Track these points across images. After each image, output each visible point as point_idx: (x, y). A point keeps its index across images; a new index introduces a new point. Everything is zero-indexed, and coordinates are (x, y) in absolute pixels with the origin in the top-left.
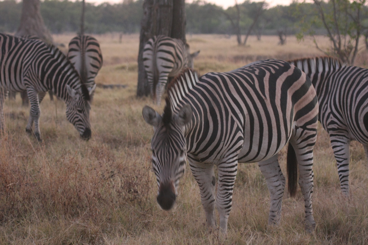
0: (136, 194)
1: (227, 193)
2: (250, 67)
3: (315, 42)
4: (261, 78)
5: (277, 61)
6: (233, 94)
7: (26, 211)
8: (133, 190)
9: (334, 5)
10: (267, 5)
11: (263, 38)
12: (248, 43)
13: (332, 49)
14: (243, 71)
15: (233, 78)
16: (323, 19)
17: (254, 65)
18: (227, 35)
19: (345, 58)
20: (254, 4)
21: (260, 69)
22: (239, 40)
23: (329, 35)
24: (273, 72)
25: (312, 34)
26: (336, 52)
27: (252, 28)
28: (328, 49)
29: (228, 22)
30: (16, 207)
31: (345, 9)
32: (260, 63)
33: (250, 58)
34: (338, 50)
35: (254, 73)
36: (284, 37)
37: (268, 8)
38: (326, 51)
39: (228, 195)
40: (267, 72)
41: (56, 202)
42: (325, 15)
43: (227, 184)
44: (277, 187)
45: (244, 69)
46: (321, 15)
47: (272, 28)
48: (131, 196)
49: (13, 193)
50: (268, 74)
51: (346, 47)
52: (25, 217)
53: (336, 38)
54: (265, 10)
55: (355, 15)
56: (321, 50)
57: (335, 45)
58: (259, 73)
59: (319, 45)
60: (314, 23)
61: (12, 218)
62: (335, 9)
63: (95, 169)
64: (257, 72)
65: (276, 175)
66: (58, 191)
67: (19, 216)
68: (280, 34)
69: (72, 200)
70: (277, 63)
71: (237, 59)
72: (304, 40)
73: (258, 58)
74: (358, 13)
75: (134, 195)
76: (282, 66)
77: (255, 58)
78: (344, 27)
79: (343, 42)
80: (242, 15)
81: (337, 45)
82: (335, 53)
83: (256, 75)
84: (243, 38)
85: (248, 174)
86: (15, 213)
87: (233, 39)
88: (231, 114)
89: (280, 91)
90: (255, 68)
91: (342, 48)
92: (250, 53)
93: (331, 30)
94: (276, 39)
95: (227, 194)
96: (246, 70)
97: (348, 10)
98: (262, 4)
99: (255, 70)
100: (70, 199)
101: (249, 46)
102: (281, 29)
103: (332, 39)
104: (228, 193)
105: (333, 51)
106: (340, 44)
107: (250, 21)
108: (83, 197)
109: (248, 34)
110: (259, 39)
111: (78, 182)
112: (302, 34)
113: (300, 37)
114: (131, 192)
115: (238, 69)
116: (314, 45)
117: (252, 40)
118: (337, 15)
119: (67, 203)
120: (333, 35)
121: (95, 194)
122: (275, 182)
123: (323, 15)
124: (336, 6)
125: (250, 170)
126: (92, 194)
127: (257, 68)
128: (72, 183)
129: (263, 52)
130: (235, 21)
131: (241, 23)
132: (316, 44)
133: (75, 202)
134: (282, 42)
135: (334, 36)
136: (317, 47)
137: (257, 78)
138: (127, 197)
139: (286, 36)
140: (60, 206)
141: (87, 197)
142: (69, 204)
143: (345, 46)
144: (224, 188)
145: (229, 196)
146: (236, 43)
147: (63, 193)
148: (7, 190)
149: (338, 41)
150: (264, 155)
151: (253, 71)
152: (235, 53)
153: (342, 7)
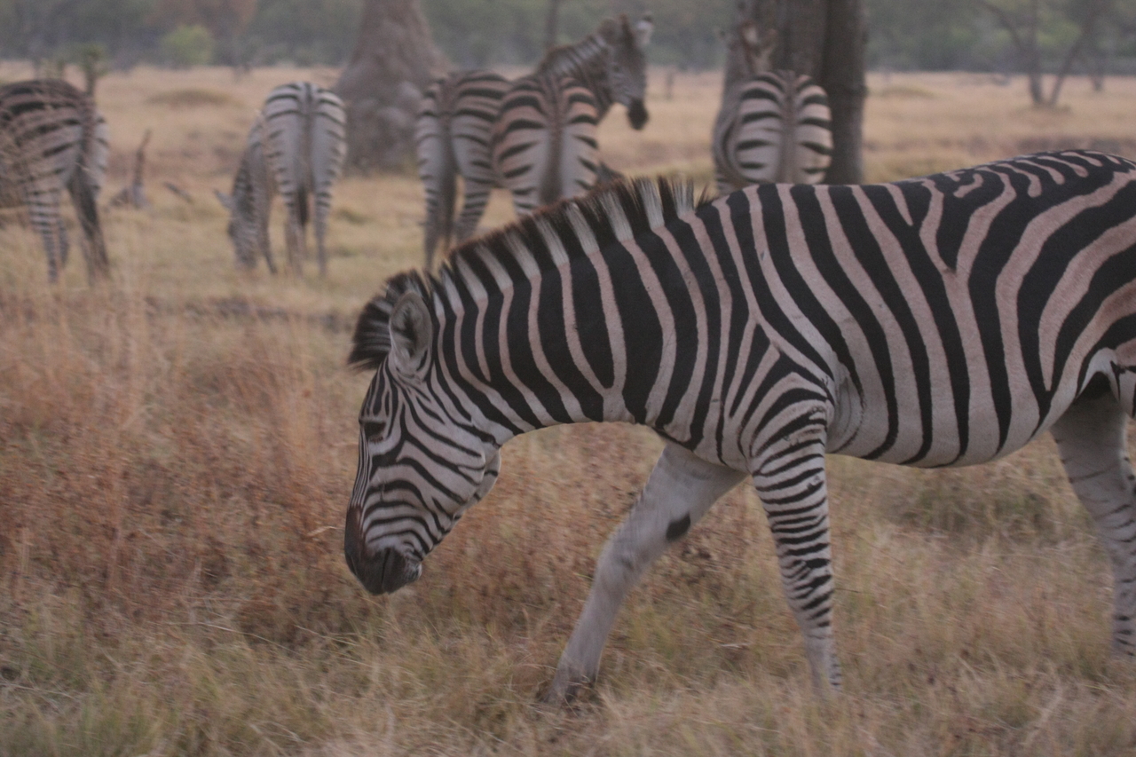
0: (703, 562)
1: (797, 563)
5: (1083, 157)
6: (794, 259)
7: (365, 612)
8: (694, 551)
11: (1112, 84)
12: (1063, 100)
18: (999, 76)
22: (1035, 92)
24: (1034, 191)
27: (1075, 52)
29: (1002, 36)
30: (334, 599)
32: (1020, 161)
35: (950, 192)
39: (804, 568)
40: (1008, 189)
41: (460, 585)
48: (689, 569)
49: (327, 556)
50: (1004, 198)
52: (363, 629)
61: (323, 634)
63: (579, 486)
64: (965, 190)
66: (463, 552)
67: (346, 627)
69: (508, 580)
70: (1073, 165)
75: (700, 567)
76: (1083, 174)
80: (1044, 14)
83: (950, 198)
84: (1047, 83)
86: (334, 617)
87: (1018, 86)
88: (756, 315)
90: (976, 175)
92: (1070, 129)
95: (799, 567)
99: (971, 182)
100: (503, 574)
101: (1067, 110)
104: (803, 564)
107: (1071, 32)
108: (541, 570)
109: (1065, 71)
110: (1098, 87)
111: (528, 524)
114: (688, 556)
117: (1075, 91)
119: (491, 587)
121: (577, 563)
126: (570, 562)
128: (507, 527)
130: (1023, 33)
131: (1043, 39)
133: (516, 587)
138: (676, 572)
140: (471, 599)
141: (553, 570)
142: (497, 591)
145: (805, 572)
146: (1026, 100)
147: (479, 558)
148: (310, 546)
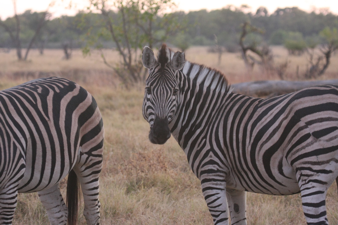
2: (32, 84)
3: (102, 56)
4: (44, 96)
5: (60, 79)
6: (14, 117)
9: (123, 15)
10: (50, 15)
11: (47, 52)
12: (29, 58)
13: (122, 64)
14: (24, 89)
15: (13, 97)
16: (112, 31)
17: (36, 82)
18: (6, 49)
19: (136, 74)
20: (36, 14)
21: (43, 87)
22: (19, 55)
23: (119, 49)
24: (58, 91)
25: (99, 47)
26: (126, 67)
27: (33, 40)
28: (117, 65)
29: (7, 35)
31: (136, 20)
32: (43, 81)
33: (31, 74)
34: (128, 65)
35: (37, 91)
36: (69, 51)
37: (52, 18)
38: (115, 66)
40: (50, 90)
42: (114, 26)
43: (6, 217)
44: (59, 218)
45: (24, 86)
46: (109, 27)
47: (56, 40)
50: (51, 93)
51: (137, 63)
53: (126, 51)
54: (48, 21)
55: (147, 26)
56: (109, 66)
57: (125, 60)
58: (42, 91)
59: (107, 60)
60: (101, 36)
62: (124, 20)
64: (40, 90)
65: (58, 205)
68: (65, 48)
70: (61, 82)
71: (17, 75)
72: (90, 55)
73: (41, 74)
74: (150, 24)
76: (67, 85)
77: (37, 75)
78: (134, 40)
79: (133, 57)
80: (22, 27)
81: (127, 60)
82: (124, 69)
83: (39, 94)
84: (23, 52)
85: (29, 205)
87: (13, 53)
88: (13, 139)
89: (65, 113)
90: (37, 86)
91: (133, 63)
92: (32, 68)
93: (120, 43)
94: (60, 53)
96: (28, 87)
97: (139, 21)
98: (44, 14)
99: (38, 88)
101: (30, 61)
102: (66, 42)
103: (122, 53)
105: (123, 66)
106: (130, 58)
107: (32, 33)
109: (30, 47)
110: (42, 53)
112: (88, 48)
113: (86, 52)
115: (18, 86)
116: (102, 60)
117: (34, 55)
118: (127, 27)
120: (122, 49)
122: (57, 213)
123: (111, 27)
124: (126, 16)
125: (30, 200)
127: (40, 85)
129: (45, 68)
130: (14, 34)
131: (21, 36)
132: (104, 59)
134: (68, 56)
135: (124, 49)
136: (105, 62)
137: (40, 96)
139: (72, 50)
143: (135, 61)
144: (2, 222)
146: (16, 58)
149: (128, 55)
150: (47, 183)
151: (36, 89)
152: (16, 69)
153: (132, 18)
